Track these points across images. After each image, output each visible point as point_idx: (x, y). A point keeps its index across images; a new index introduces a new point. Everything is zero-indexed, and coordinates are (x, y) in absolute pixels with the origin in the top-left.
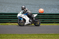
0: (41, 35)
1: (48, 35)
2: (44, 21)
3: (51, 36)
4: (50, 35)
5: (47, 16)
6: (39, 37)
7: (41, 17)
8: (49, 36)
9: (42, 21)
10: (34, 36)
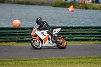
0: (19, 61)
1: (30, 60)
2: (23, 38)
3: (35, 62)
4: (34, 60)
5: (27, 31)
6: (15, 64)
7: (18, 32)
8: (32, 62)
9: (21, 38)
10: (8, 63)
